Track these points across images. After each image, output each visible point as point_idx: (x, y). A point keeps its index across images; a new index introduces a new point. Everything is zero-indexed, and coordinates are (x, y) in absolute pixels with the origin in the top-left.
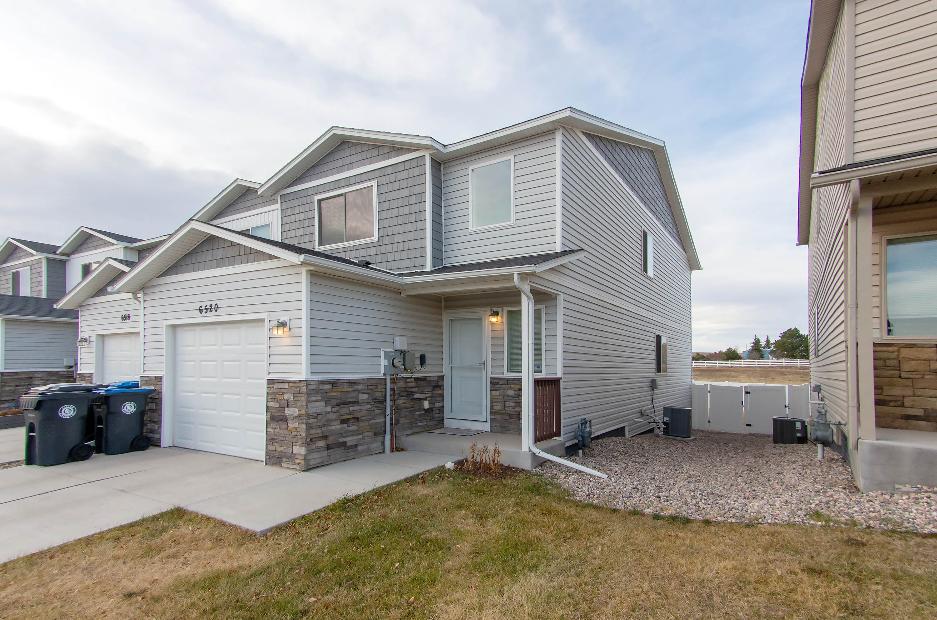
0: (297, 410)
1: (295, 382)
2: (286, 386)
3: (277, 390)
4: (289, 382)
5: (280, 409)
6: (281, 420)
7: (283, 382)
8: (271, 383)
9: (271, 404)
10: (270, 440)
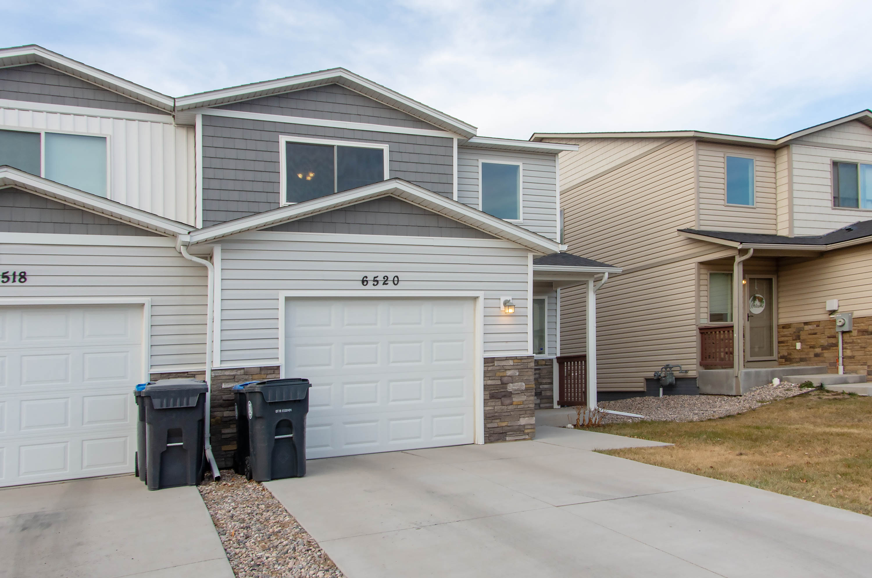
0: (524, 384)
1: (521, 358)
2: (511, 363)
3: (498, 368)
4: (516, 358)
5: (502, 386)
6: (504, 396)
7: (507, 359)
8: (488, 361)
9: (490, 382)
10: (488, 417)
